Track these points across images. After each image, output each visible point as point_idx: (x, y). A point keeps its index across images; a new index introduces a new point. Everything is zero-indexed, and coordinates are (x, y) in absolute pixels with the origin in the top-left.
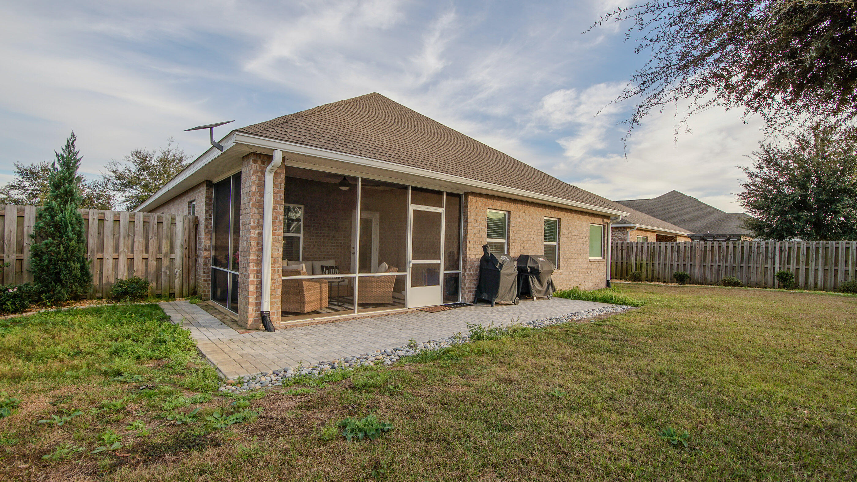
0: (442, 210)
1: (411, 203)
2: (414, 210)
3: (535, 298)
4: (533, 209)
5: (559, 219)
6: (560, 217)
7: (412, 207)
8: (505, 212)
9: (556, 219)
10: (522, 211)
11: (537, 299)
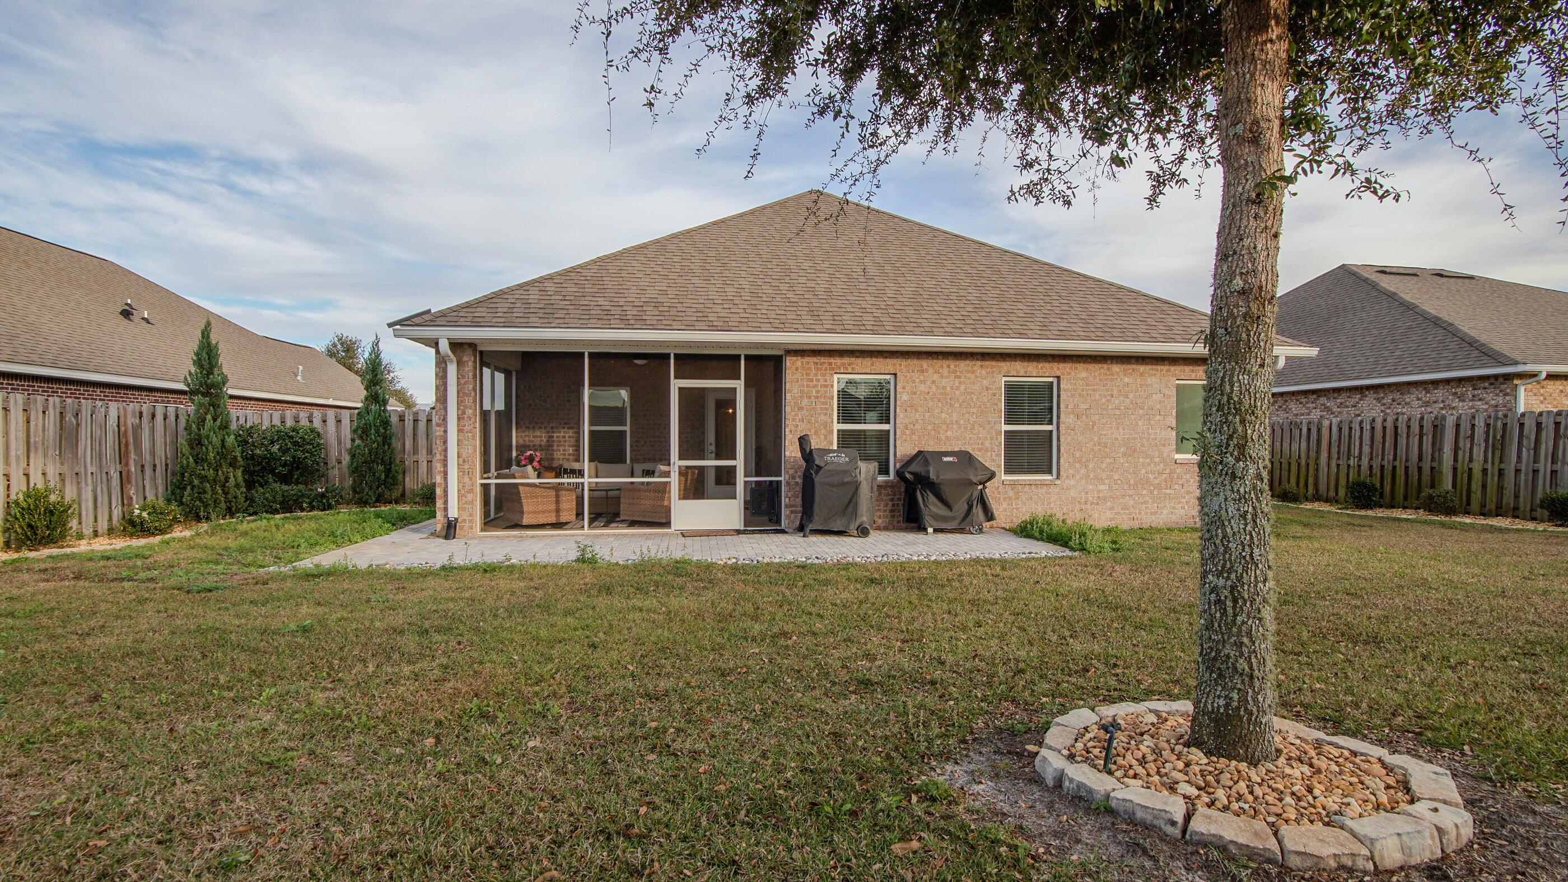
0: (739, 385)
1: (676, 378)
2: (680, 389)
3: (930, 530)
4: (963, 365)
5: (1058, 377)
6: (1058, 373)
7: (676, 384)
8: (888, 377)
9: (1051, 380)
10: (931, 371)
11: (936, 531)
